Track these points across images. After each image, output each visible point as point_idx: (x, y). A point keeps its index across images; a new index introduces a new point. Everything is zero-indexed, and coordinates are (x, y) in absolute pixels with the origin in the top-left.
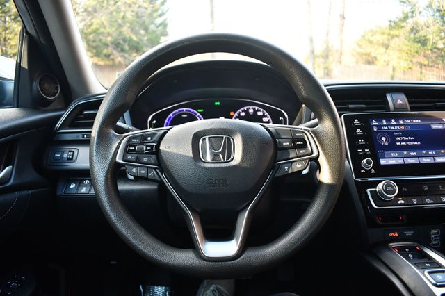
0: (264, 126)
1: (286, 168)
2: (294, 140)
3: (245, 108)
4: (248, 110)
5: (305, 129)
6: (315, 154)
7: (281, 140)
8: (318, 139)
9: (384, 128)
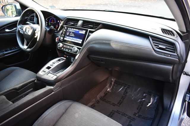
9: (70, 30)
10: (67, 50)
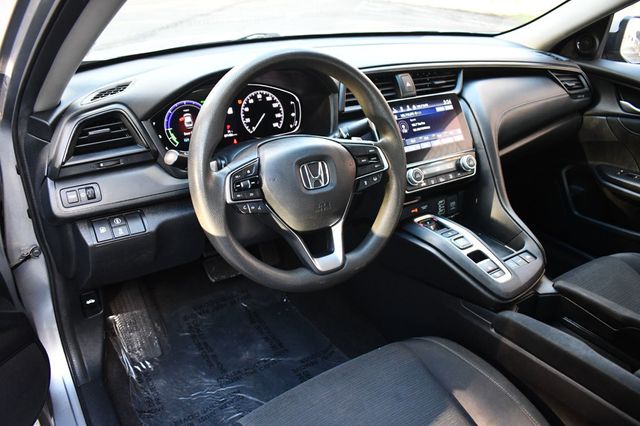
1: (365, 182)
3: (253, 94)
4: (256, 95)
9: (402, 116)
10: (442, 180)
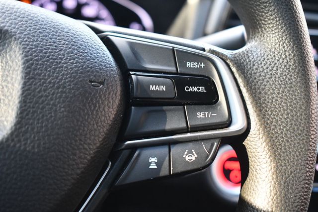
0: (97, 31)
1: (153, 160)
2: (180, 80)
5: (213, 52)
6: (238, 125)
7: (143, 78)
8: (248, 83)
